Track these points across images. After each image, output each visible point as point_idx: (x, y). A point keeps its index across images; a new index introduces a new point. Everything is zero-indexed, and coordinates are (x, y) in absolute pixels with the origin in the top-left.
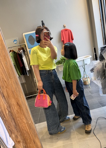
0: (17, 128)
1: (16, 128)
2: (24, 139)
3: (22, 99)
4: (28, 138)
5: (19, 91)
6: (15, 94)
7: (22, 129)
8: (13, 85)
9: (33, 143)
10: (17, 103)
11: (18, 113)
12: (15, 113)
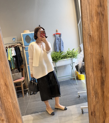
0: (3, 106)
1: (1, 107)
2: (8, 118)
3: (10, 80)
4: (12, 118)
5: (8, 73)
6: (4, 75)
7: (7, 108)
8: (4, 67)
9: (15, 122)
10: (5, 84)
11: (5, 92)
12: (2, 93)
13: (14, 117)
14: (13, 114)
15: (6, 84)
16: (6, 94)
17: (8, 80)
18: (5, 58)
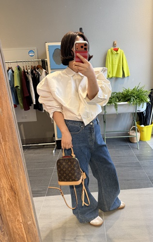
0: (5, 228)
1: (1, 228)
3: (22, 181)
5: (18, 166)
6: (9, 170)
7: (14, 232)
8: (9, 153)
10: (11, 187)
11: (10, 203)
12: (4, 203)
16: (11, 207)
17: (17, 181)
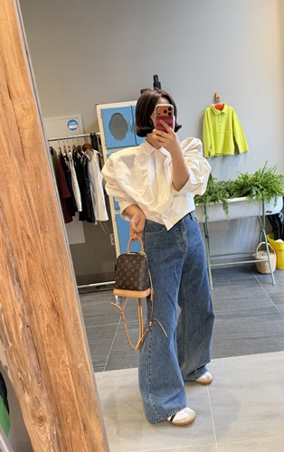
0: (43, 376)
1: (38, 376)
2: (58, 412)
3: (69, 293)
6: (50, 277)
7: (56, 384)
10: (53, 305)
11: (50, 332)
12: (43, 332)
13: (76, 413)
14: (74, 402)
15: (54, 308)
16: (53, 338)
17: (62, 294)
18: (55, 220)
